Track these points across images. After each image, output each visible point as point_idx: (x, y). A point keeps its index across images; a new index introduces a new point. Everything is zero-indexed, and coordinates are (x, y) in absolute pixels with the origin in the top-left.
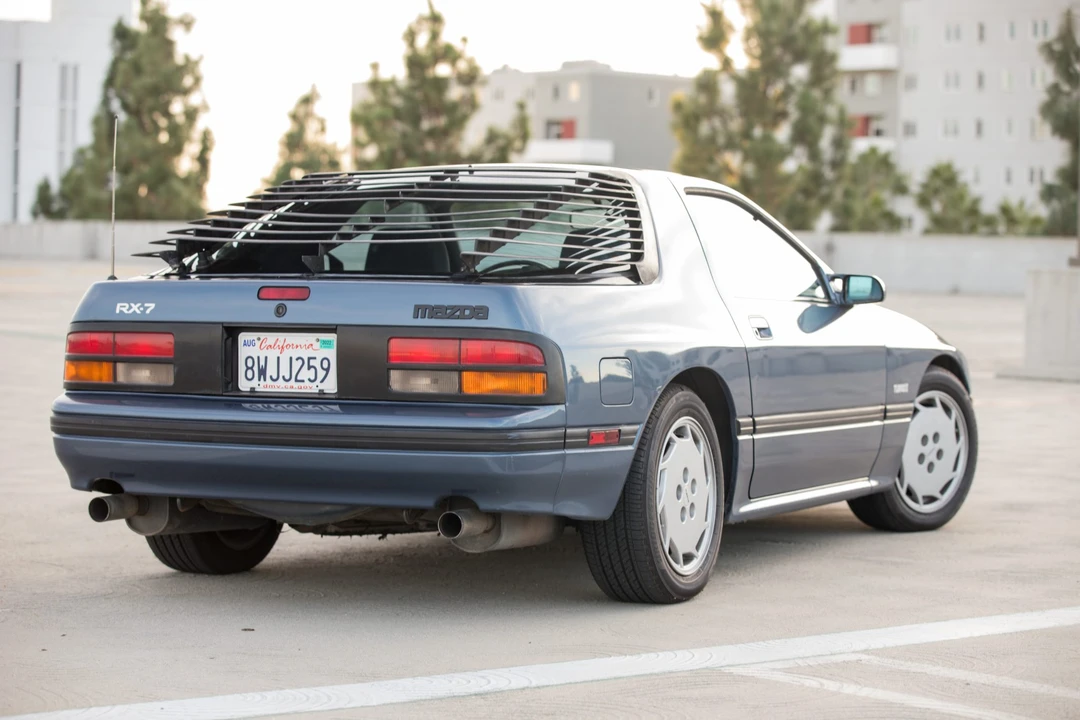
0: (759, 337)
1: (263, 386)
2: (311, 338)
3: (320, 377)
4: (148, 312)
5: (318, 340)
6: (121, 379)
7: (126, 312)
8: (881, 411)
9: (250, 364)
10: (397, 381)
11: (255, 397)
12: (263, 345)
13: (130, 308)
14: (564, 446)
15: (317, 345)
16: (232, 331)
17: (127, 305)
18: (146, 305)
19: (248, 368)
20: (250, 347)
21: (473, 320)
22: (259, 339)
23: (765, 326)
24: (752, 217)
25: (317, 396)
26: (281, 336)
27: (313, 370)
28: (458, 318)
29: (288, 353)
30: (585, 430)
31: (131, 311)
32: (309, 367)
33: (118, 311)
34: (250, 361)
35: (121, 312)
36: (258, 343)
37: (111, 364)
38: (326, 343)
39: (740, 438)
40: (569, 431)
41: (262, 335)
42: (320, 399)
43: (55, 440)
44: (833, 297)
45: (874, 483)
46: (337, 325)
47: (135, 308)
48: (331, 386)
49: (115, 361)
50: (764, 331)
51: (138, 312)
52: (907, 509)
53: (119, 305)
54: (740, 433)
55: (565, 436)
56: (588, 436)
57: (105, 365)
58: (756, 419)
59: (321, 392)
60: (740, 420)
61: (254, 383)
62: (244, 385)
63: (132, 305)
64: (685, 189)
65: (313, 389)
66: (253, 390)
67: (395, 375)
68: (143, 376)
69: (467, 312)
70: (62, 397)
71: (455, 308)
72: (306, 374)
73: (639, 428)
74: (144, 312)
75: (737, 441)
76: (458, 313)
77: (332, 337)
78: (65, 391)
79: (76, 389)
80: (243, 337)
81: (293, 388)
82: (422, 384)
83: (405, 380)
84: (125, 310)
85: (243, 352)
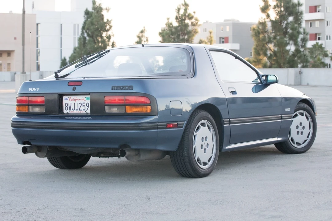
0: (232, 94)
1: (71, 112)
2: (83, 97)
3: (86, 109)
4: (37, 90)
5: (85, 98)
6: (31, 111)
7: (32, 90)
8: (280, 117)
9: (66, 105)
10: (107, 109)
11: (68, 115)
12: (70, 99)
13: (33, 89)
14: (158, 128)
15: (85, 99)
16: (61, 96)
17: (32, 88)
18: (37, 88)
19: (66, 107)
20: (67, 100)
21: (129, 90)
22: (69, 98)
23: (235, 91)
24: (235, 58)
25: (85, 114)
26: (75, 97)
27: (84, 107)
28: (124, 90)
29: (77, 102)
30: (165, 123)
31: (33, 90)
32: (83, 106)
33: (29, 90)
34: (66, 104)
35: (30, 90)
36: (69, 99)
37: (28, 106)
38: (87, 98)
39: (224, 125)
40: (159, 124)
41: (70, 96)
42: (86, 115)
43: (12, 129)
44: (262, 82)
45: (280, 139)
46: (90, 93)
47: (34, 89)
48: (89, 112)
49: (29, 105)
50: (234, 93)
51: (35, 90)
52: (293, 147)
53: (30, 88)
54: (225, 124)
55: (158, 125)
56: (166, 125)
57: (26, 106)
58: (231, 120)
59: (87, 113)
60: (224, 120)
61: (68, 111)
62: (65, 112)
63: (33, 88)
64: (209, 49)
65: (84, 112)
66: (67, 113)
67: (107, 108)
68: (37, 110)
69: (127, 88)
70: (15, 116)
71: (124, 87)
72: (82, 108)
73: (185, 123)
74: (36, 90)
75: (223, 126)
76: (124, 88)
77: (89, 96)
78: (16, 115)
79: (19, 114)
80: (64, 97)
81: (79, 112)
82: (115, 110)
83: (110, 109)
84: (31, 90)
85: (65, 102)
